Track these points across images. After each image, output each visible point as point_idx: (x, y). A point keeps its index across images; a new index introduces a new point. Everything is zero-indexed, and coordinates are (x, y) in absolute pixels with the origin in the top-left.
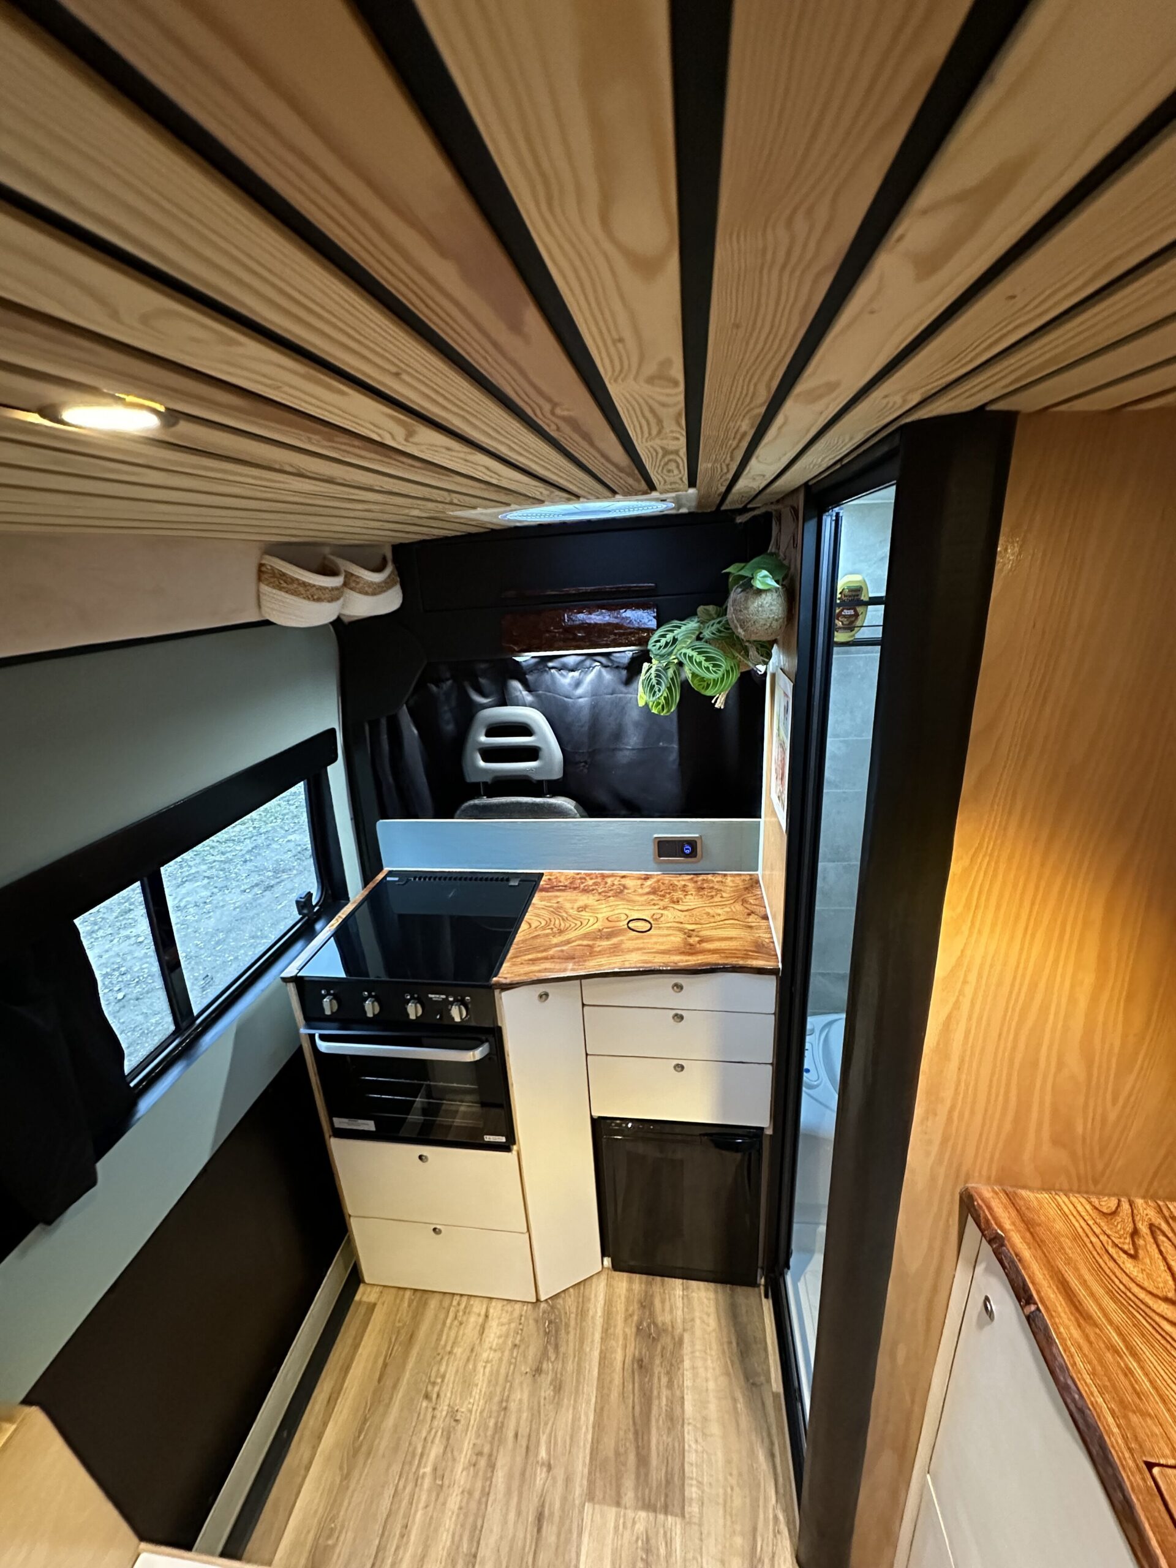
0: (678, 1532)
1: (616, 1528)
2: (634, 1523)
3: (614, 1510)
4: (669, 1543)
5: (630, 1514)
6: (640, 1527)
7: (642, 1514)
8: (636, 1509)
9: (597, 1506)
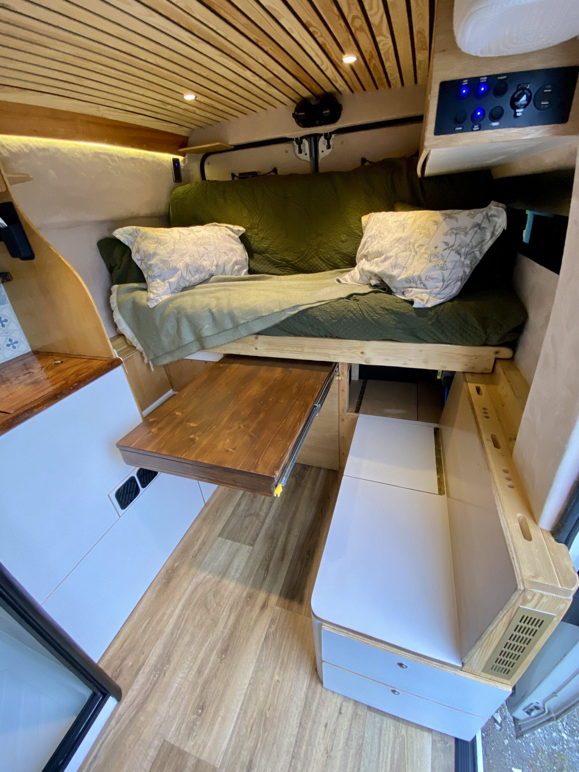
0: (171, 733)
1: (205, 747)
2: (193, 746)
3: (202, 758)
4: (178, 729)
5: (194, 753)
6: (191, 743)
7: (186, 749)
8: (189, 754)
9: (212, 764)
